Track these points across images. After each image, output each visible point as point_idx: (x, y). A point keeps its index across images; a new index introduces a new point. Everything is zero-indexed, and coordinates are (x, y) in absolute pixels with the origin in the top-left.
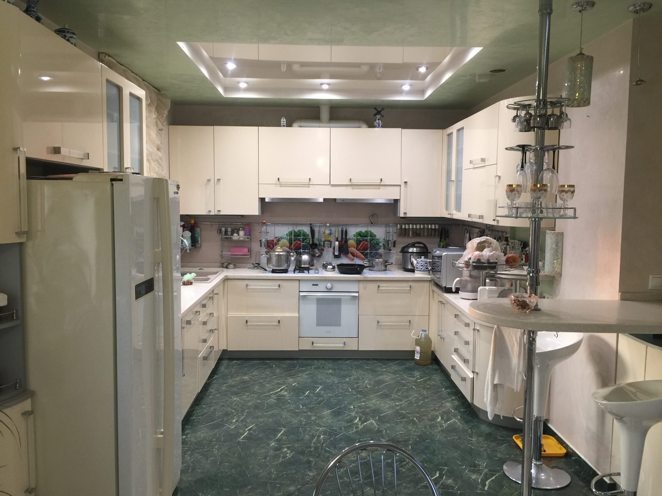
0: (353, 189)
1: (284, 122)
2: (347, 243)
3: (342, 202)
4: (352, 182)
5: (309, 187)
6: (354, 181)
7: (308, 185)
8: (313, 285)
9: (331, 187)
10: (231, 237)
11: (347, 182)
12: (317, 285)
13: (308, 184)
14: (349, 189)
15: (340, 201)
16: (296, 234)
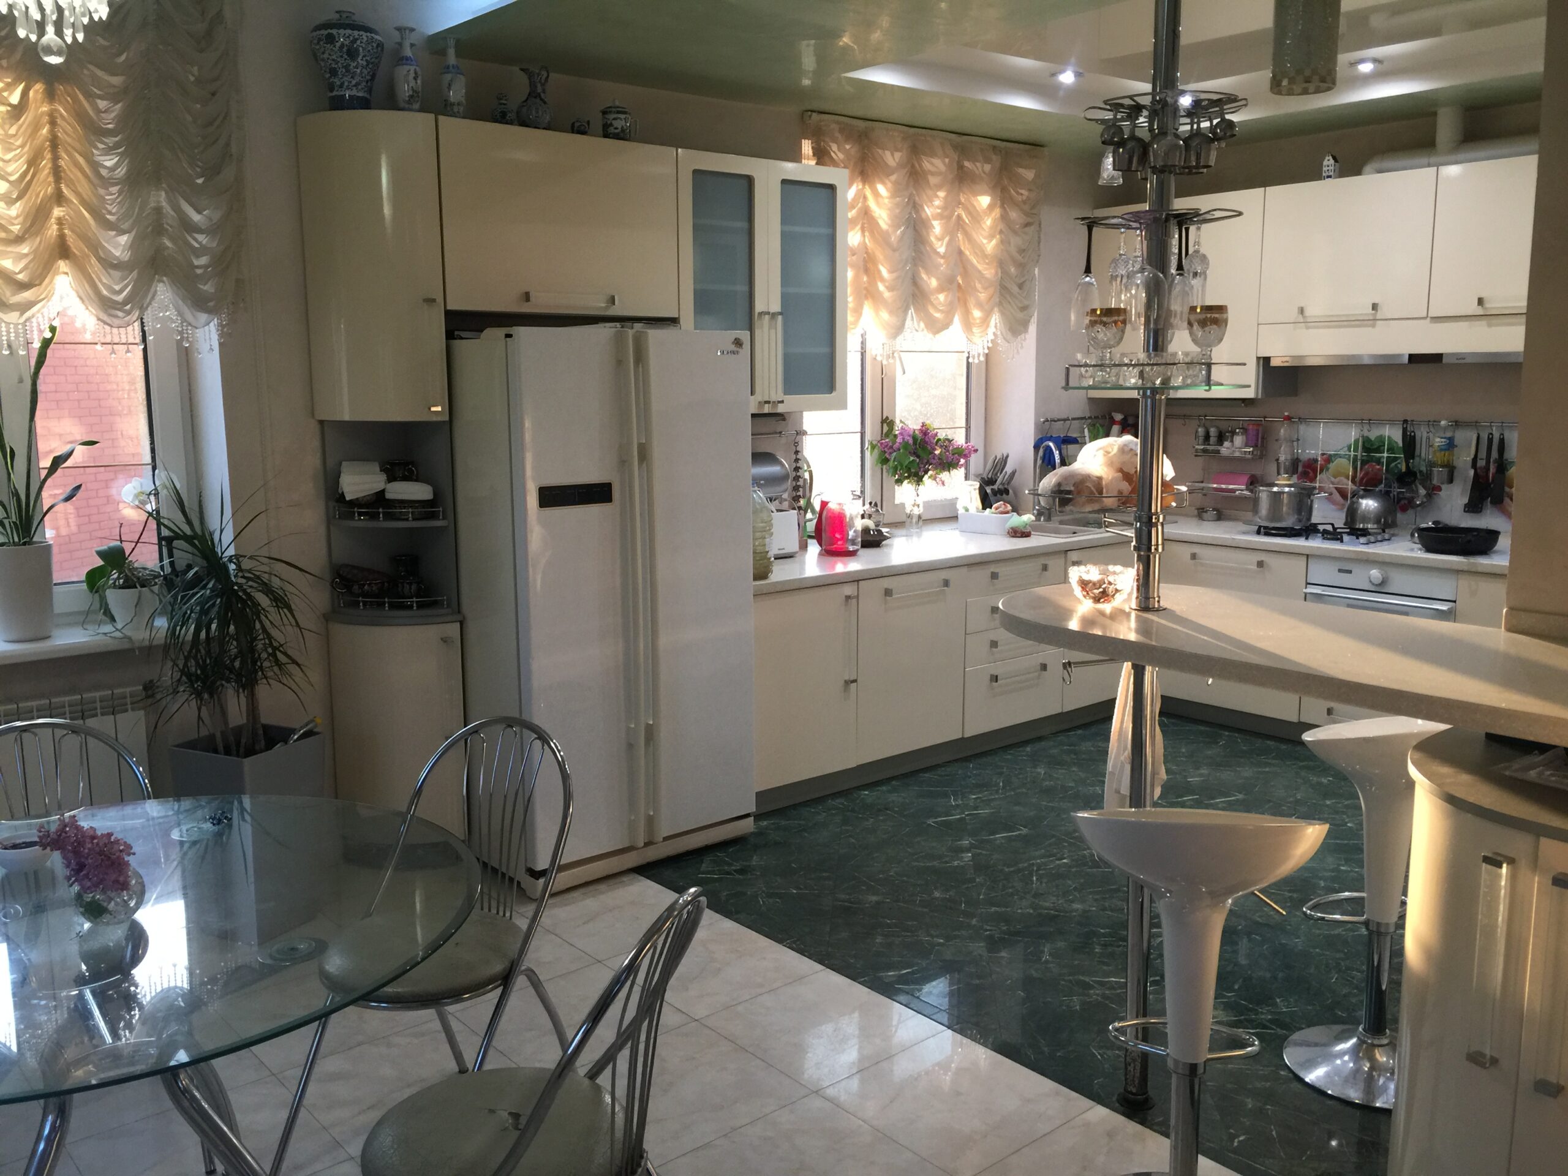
0: (1490, 325)
1: (1330, 168)
2: (1504, 473)
3: (1457, 362)
4: (1486, 308)
5: (1373, 326)
6: (1493, 306)
7: (1373, 321)
8: (1340, 571)
9: (1431, 322)
10: (1219, 448)
11: (1473, 309)
12: (1350, 572)
13: (1371, 318)
14: (1481, 327)
15: (1454, 361)
16: (1372, 445)
